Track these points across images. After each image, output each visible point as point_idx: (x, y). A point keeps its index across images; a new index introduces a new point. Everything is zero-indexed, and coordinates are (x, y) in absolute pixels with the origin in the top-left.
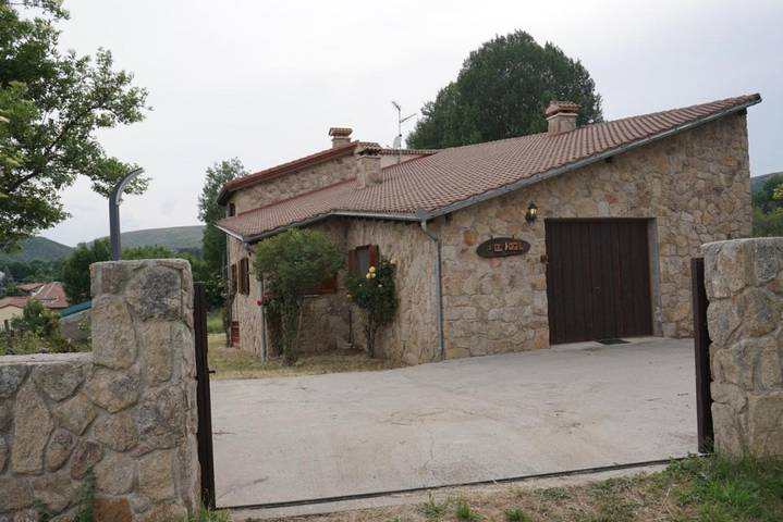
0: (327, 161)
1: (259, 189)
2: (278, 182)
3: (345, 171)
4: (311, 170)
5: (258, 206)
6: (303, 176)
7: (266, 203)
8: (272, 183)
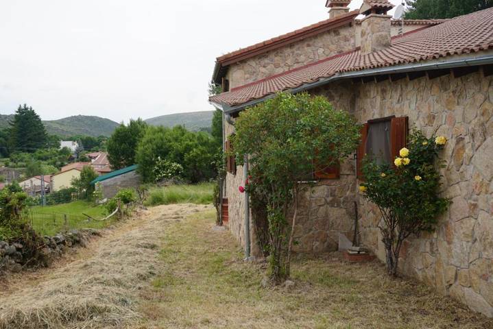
0: (324, 33)
1: (253, 63)
2: (272, 56)
3: (342, 43)
4: (306, 43)
5: (251, 81)
6: (299, 49)
7: (260, 78)
8: (265, 56)
